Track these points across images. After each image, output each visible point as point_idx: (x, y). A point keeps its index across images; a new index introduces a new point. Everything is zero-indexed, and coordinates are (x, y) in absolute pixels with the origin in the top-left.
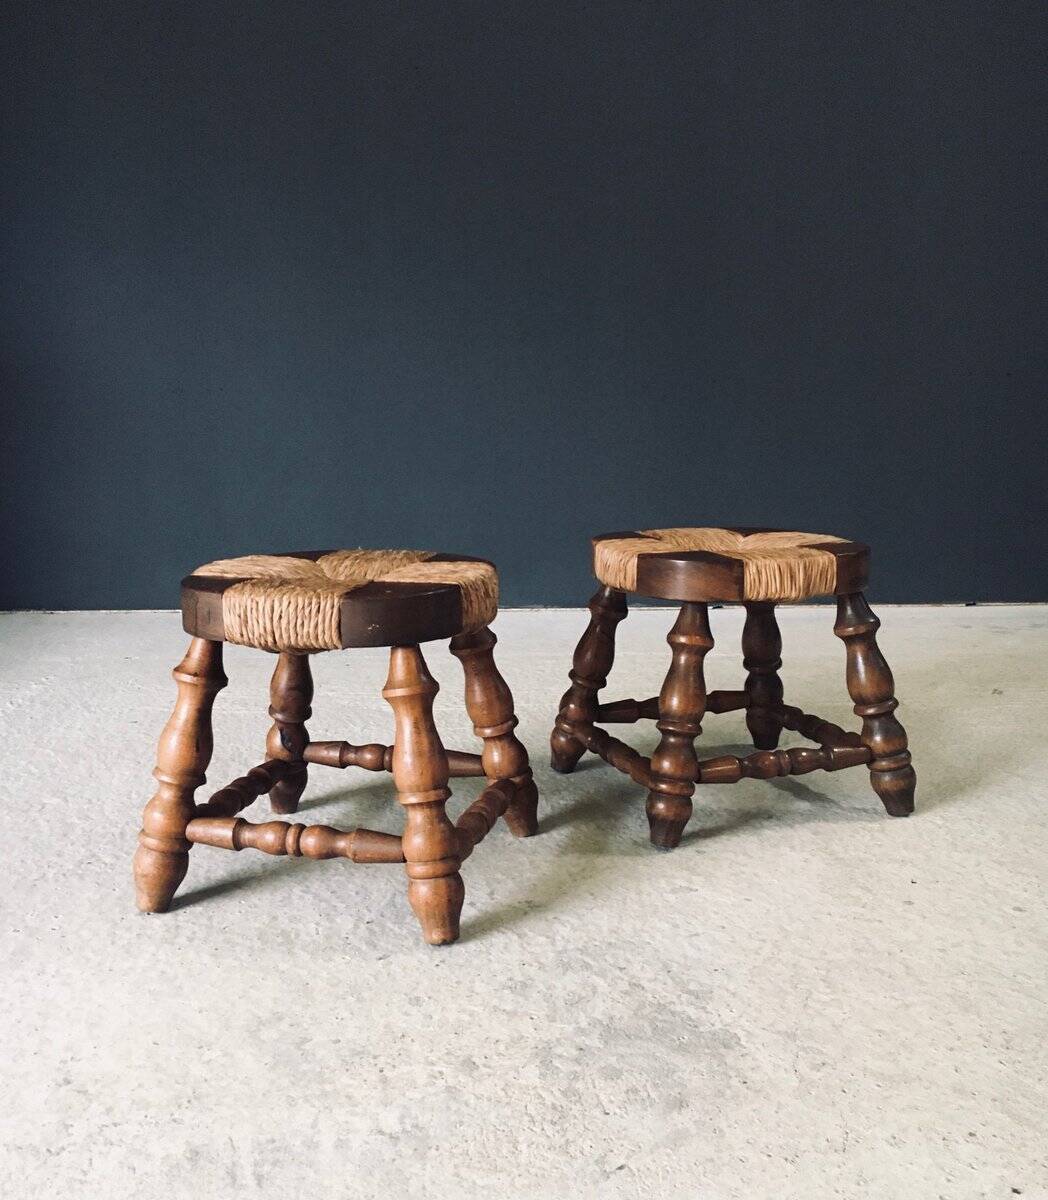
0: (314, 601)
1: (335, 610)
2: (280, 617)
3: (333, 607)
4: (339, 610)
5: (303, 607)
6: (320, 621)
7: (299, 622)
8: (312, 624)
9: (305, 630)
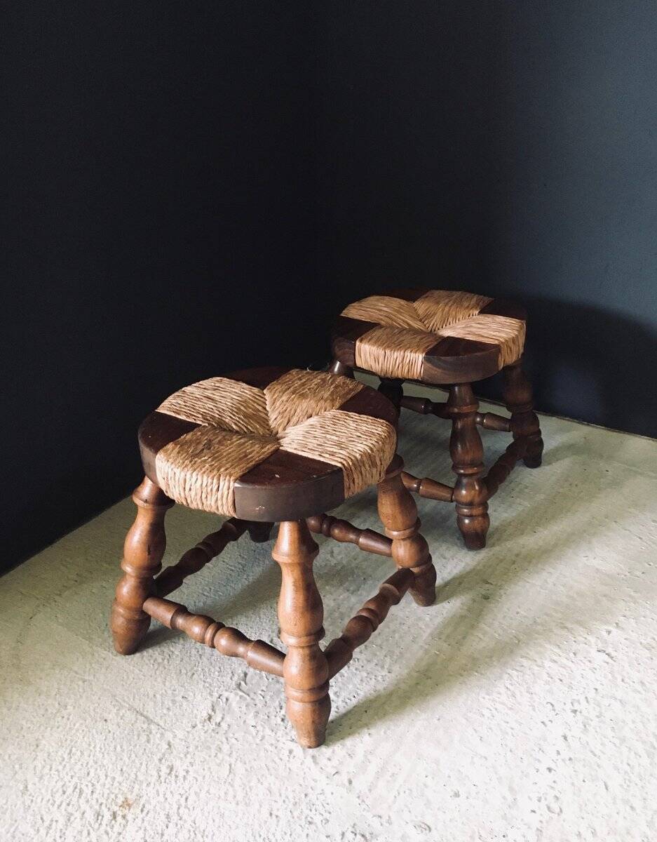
0: (215, 481)
1: (231, 491)
2: (190, 489)
3: (229, 489)
4: (233, 491)
5: (206, 486)
6: (219, 497)
7: (204, 496)
8: (214, 499)
9: (209, 503)
